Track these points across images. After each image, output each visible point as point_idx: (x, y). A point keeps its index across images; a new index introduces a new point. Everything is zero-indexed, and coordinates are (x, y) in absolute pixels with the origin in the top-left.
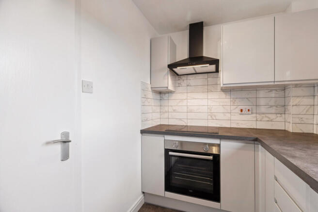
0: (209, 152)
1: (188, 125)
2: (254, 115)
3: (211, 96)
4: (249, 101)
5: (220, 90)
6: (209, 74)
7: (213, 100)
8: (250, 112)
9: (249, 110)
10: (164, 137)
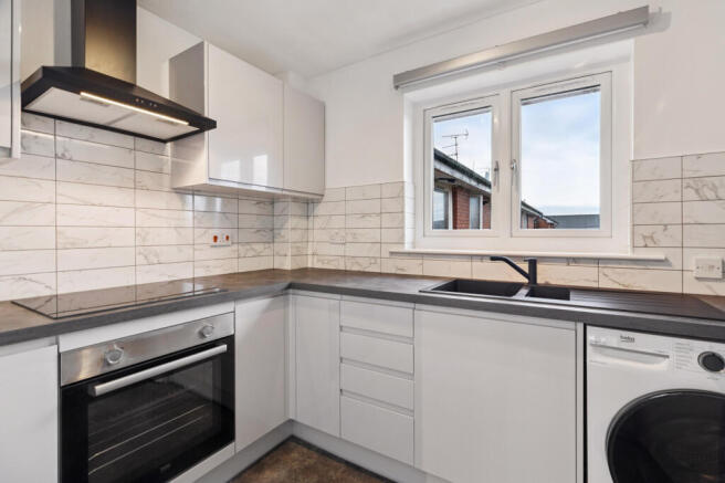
0: (209, 338)
1: (61, 291)
2: (235, 247)
3: (143, 200)
4: (227, 218)
5: (167, 189)
6: (139, 140)
7: (151, 212)
8: (230, 242)
9: (227, 238)
10: (57, 343)
